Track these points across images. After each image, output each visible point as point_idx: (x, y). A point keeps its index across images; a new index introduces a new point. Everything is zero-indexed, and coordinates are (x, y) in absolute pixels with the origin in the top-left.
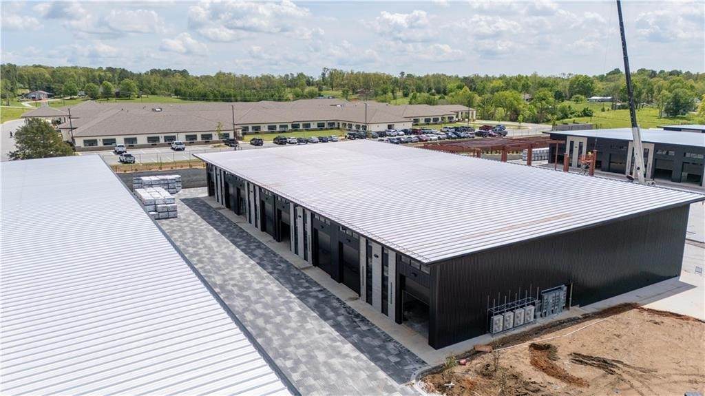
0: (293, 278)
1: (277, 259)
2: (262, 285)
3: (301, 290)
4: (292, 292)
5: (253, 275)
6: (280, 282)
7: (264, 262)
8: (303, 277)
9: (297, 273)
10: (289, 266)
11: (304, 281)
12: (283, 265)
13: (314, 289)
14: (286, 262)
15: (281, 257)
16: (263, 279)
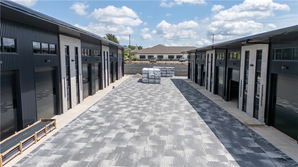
0: (235, 133)
1: (220, 112)
2: (190, 133)
3: (246, 151)
4: (230, 151)
5: (187, 121)
6: (216, 134)
7: (205, 113)
8: (250, 134)
9: (242, 128)
10: (233, 120)
11: (252, 139)
12: (225, 118)
13: (269, 154)
14: (230, 116)
15: (226, 112)
16: (196, 126)
